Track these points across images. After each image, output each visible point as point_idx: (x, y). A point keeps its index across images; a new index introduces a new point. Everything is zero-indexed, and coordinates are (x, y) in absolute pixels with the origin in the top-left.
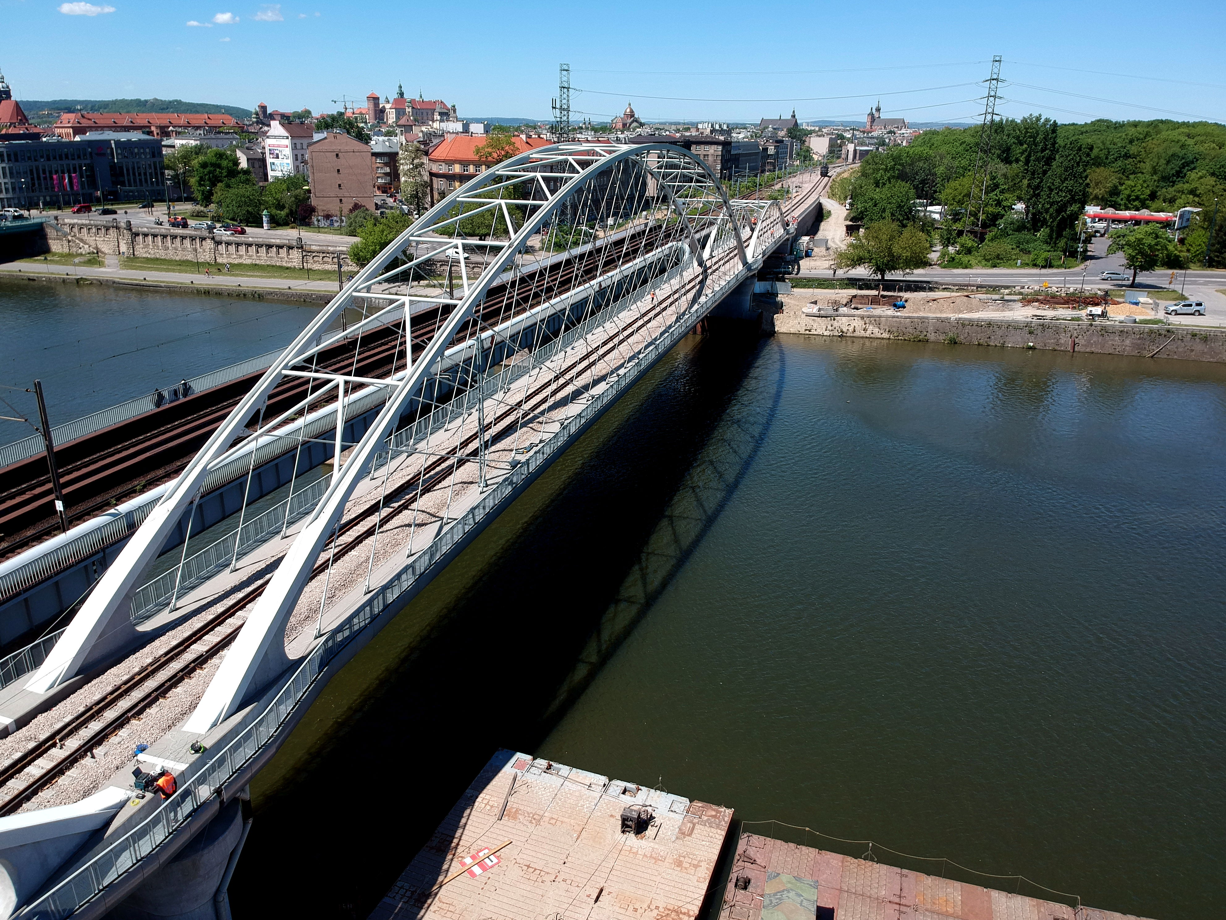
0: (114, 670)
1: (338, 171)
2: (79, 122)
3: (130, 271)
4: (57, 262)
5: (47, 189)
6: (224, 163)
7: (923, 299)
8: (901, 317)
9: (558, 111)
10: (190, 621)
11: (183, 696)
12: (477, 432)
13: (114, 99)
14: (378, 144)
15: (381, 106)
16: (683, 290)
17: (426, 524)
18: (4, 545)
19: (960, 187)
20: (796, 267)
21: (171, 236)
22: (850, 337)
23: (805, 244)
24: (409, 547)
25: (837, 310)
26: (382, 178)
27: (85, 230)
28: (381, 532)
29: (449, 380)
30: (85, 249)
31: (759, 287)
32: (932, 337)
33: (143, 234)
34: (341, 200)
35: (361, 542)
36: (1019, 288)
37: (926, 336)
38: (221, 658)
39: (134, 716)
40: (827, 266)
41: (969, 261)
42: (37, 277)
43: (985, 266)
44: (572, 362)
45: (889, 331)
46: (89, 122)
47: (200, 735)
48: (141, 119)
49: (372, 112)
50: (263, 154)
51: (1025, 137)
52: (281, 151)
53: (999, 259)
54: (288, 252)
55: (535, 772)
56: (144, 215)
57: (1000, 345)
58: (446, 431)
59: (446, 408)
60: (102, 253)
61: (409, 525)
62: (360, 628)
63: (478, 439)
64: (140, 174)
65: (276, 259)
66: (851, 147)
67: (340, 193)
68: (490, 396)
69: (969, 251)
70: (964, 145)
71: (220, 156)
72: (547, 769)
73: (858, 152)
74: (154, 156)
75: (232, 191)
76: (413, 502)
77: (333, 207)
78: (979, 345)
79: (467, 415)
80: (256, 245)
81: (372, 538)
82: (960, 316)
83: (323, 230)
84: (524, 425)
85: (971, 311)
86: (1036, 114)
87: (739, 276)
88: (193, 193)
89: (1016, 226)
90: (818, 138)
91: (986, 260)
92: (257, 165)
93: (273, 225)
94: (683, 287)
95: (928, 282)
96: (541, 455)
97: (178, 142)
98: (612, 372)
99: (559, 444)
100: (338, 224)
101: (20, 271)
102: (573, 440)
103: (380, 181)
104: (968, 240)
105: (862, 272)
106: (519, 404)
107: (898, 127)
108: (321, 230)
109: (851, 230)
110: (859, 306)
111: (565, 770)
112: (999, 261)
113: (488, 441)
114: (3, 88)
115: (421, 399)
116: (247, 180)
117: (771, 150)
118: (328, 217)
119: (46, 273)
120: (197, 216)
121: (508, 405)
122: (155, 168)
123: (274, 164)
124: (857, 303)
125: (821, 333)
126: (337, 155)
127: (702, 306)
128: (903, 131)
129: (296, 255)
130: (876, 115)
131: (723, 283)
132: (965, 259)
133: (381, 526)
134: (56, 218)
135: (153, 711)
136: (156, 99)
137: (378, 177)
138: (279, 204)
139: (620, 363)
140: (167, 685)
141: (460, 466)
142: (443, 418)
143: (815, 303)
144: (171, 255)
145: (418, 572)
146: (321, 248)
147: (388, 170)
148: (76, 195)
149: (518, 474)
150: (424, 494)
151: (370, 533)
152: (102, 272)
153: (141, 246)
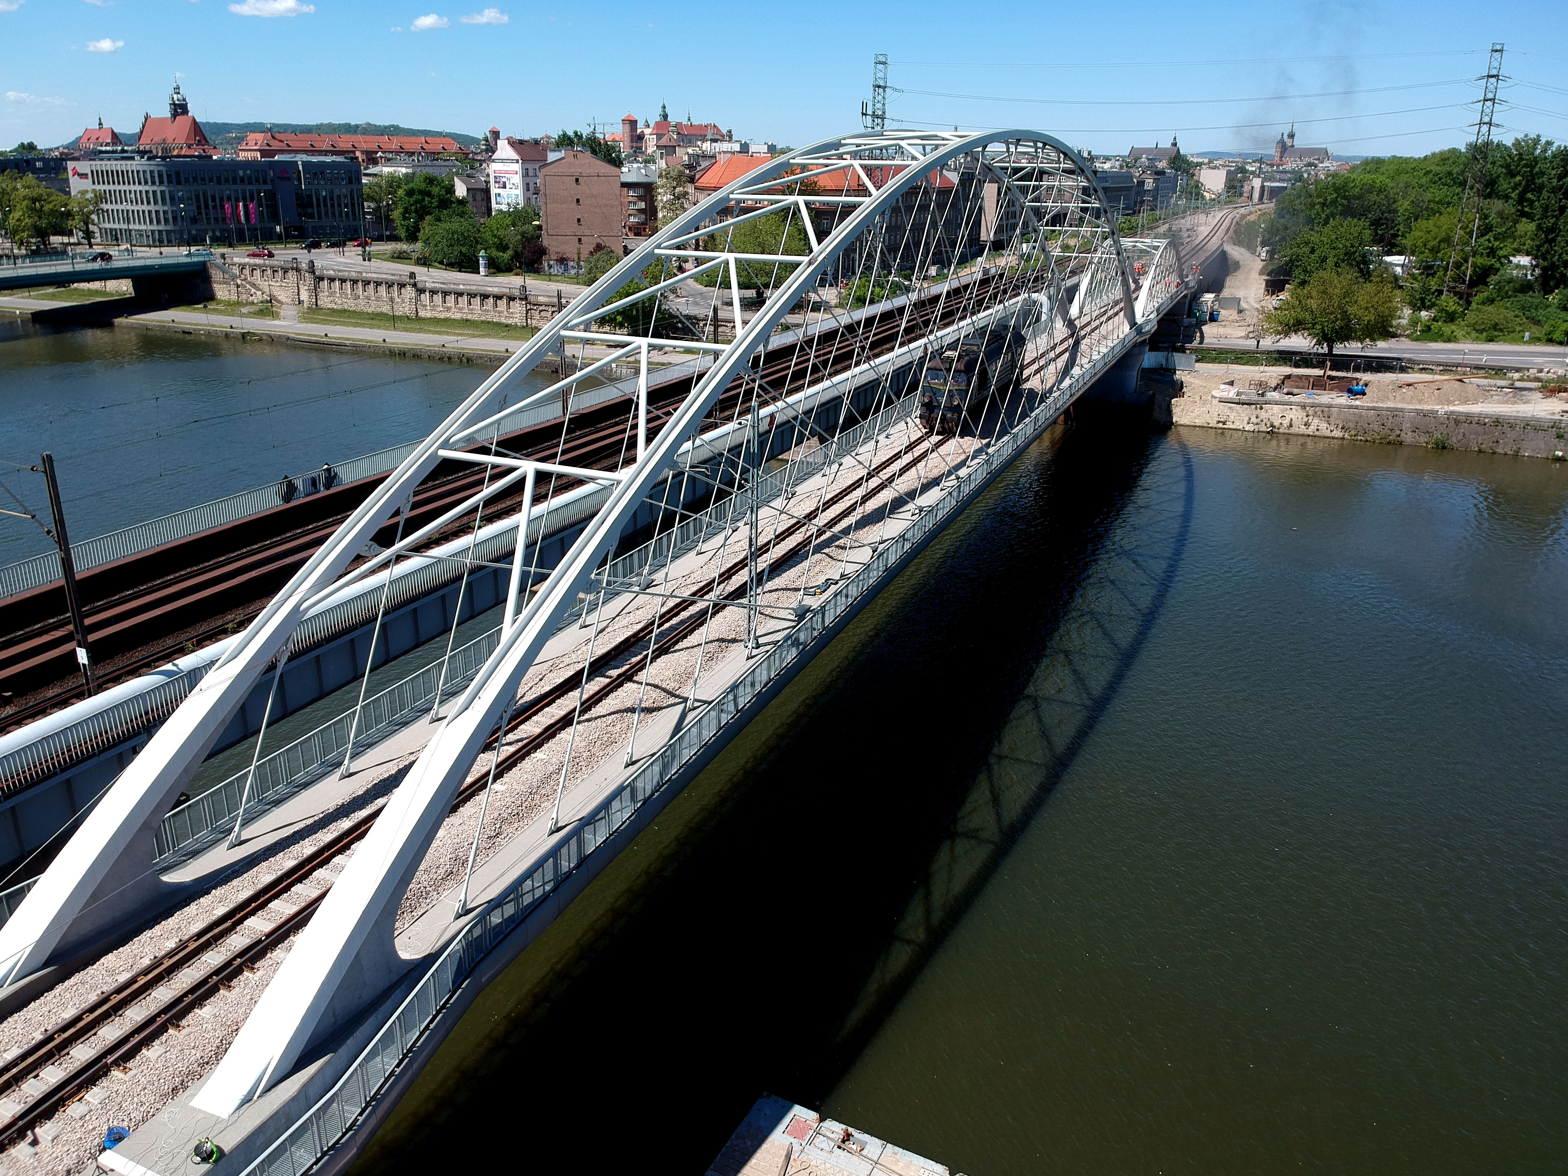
0: (109, 959)
1: (578, 200)
2: (268, 145)
3: (309, 325)
4: (221, 312)
5: (216, 219)
6: (435, 190)
7: (1393, 382)
8: (1362, 408)
9: (869, 118)
10: (255, 869)
11: (209, 1027)
12: (746, 558)
13: (319, 123)
14: (631, 172)
15: (639, 131)
16: (1052, 355)
17: (659, 709)
18: (9, 710)
19: (1436, 230)
20: (1198, 334)
21: (363, 281)
22: (1284, 434)
23: (1209, 304)
24: (630, 750)
25: (1263, 395)
26: (635, 216)
27: (257, 273)
28: (588, 720)
29: (707, 476)
30: (258, 297)
31: (1150, 359)
32: (1408, 438)
33: (329, 279)
34: (580, 240)
35: (553, 736)
36: (1535, 371)
37: (1399, 436)
38: (289, 949)
39: (116, 1063)
40: (1243, 334)
41: (1452, 332)
42: (194, 330)
43: (1476, 340)
44: (888, 457)
45: (1342, 428)
46: (281, 144)
47: (218, 1120)
48: (344, 143)
49: (627, 139)
50: (487, 182)
51: (1518, 165)
52: (509, 179)
53: (1496, 330)
54: (508, 304)
55: (823, 1146)
56: (333, 256)
57: (1511, 453)
58: (699, 553)
59: (701, 520)
60: (279, 301)
61: (632, 710)
62: (534, 901)
63: (747, 569)
64: (333, 206)
65: (493, 313)
66: (1257, 183)
67: (580, 231)
68: (767, 502)
69: (1451, 318)
70: (1431, 176)
71: (431, 181)
72: (843, 1141)
73: (1266, 189)
74: (350, 182)
75: (442, 225)
76: (641, 669)
77: (570, 249)
78: (1480, 451)
79: (730, 531)
80: (468, 294)
81: (570, 730)
82: (1452, 408)
83: (555, 278)
84: (818, 549)
85: (1465, 402)
86: (1533, 136)
87: (1127, 341)
88: (395, 229)
89: (1517, 286)
90: (1211, 171)
91: (1477, 331)
92: (479, 197)
93: (492, 270)
94: (1053, 348)
95: (1399, 359)
96: (844, 599)
97: (386, 170)
98: (950, 473)
99: (871, 581)
100: (575, 271)
101: (173, 321)
102: (892, 575)
103: (632, 219)
104: (1449, 302)
105: (1300, 342)
106: (811, 516)
107: (1319, 159)
108: (552, 278)
109: (1274, 286)
110: (1295, 391)
111: (873, 1145)
112: (1496, 333)
113: (763, 571)
114: (178, 100)
115: (663, 505)
116: (463, 212)
117: (1149, 184)
118: (562, 261)
119: (206, 325)
120: (398, 258)
121: (793, 517)
122: (352, 198)
123: (499, 195)
124: (1292, 387)
125: (1241, 427)
126: (577, 180)
127: (1077, 380)
128: (1326, 164)
129: (518, 308)
130: (1289, 142)
131: (1104, 350)
132: (1447, 329)
133: (583, 712)
134: (223, 256)
135: (152, 1053)
136: (369, 124)
137: (630, 215)
138: (501, 244)
139: (959, 460)
140: (187, 1000)
141: (717, 612)
142: (695, 534)
143: (1231, 383)
144: (361, 305)
145: (640, 797)
146: (550, 300)
147: (642, 205)
148: (254, 229)
149: (807, 629)
150: (659, 656)
151: (566, 721)
152: (275, 326)
153: (327, 293)
